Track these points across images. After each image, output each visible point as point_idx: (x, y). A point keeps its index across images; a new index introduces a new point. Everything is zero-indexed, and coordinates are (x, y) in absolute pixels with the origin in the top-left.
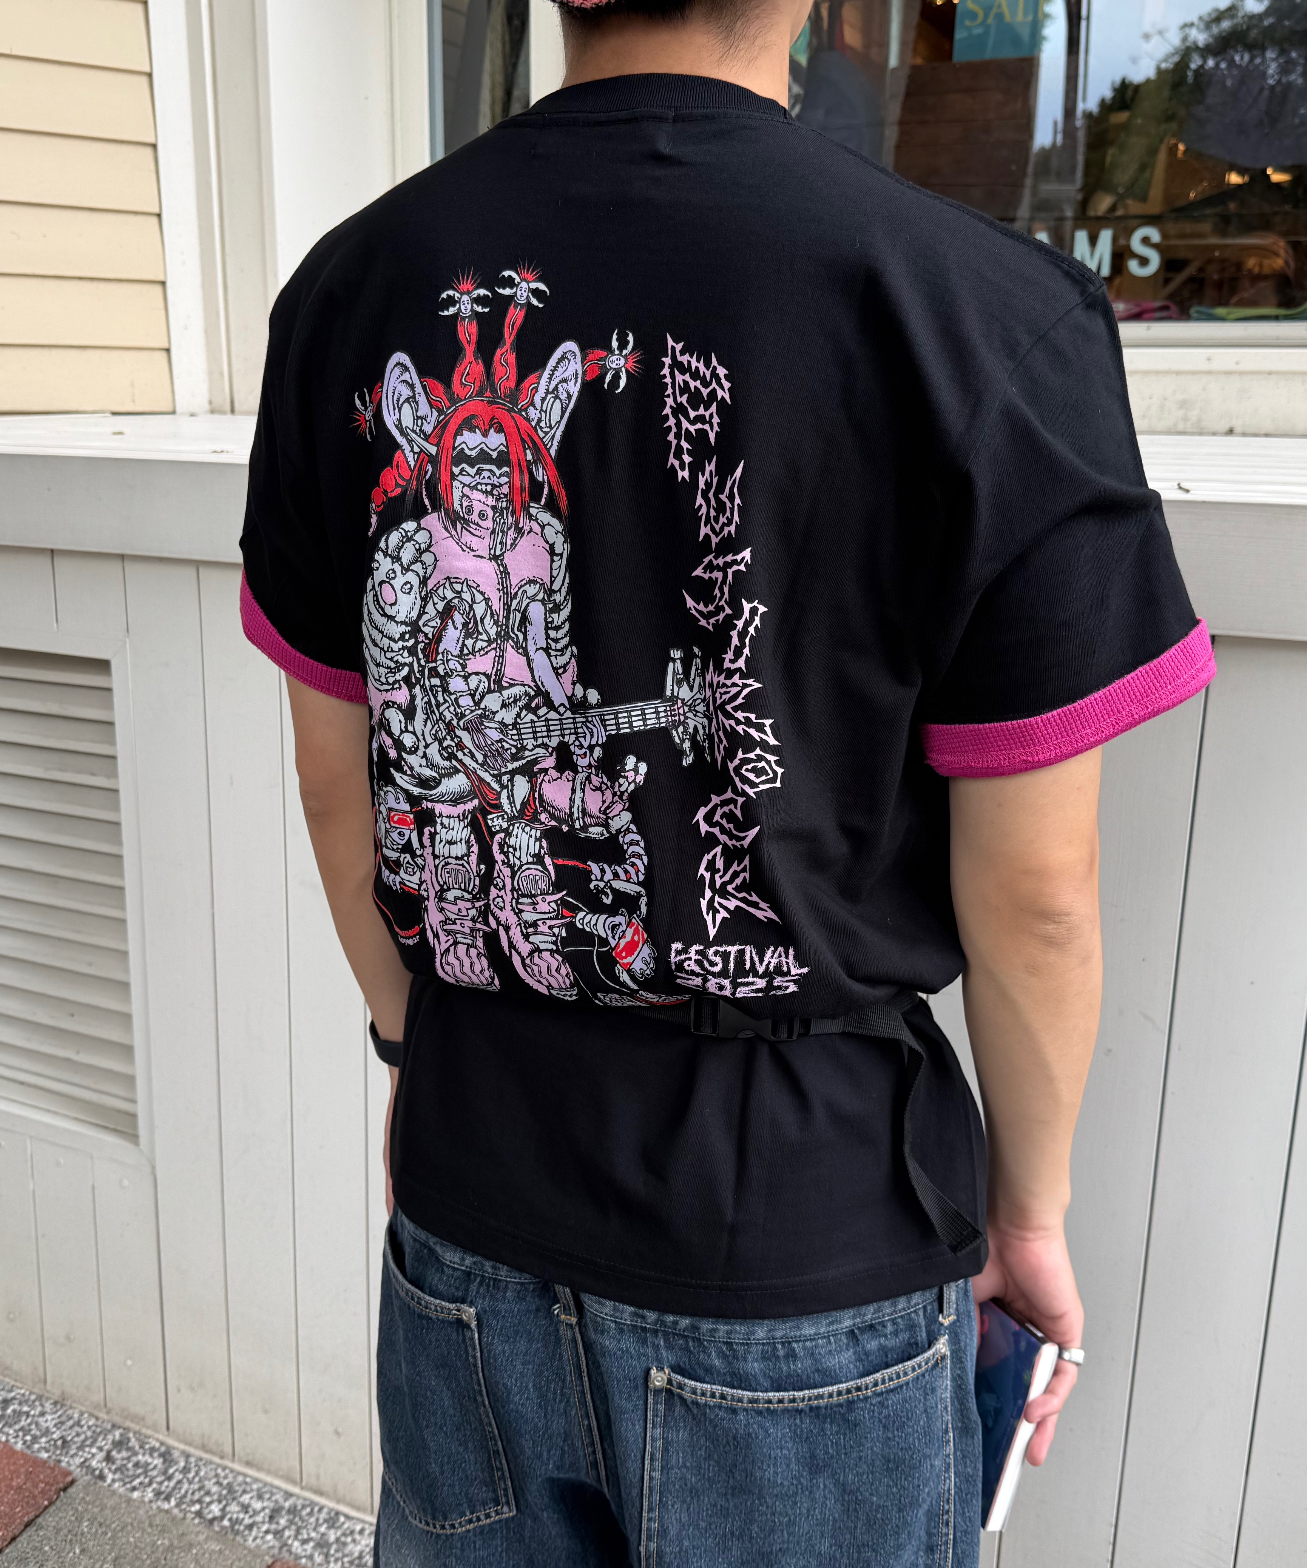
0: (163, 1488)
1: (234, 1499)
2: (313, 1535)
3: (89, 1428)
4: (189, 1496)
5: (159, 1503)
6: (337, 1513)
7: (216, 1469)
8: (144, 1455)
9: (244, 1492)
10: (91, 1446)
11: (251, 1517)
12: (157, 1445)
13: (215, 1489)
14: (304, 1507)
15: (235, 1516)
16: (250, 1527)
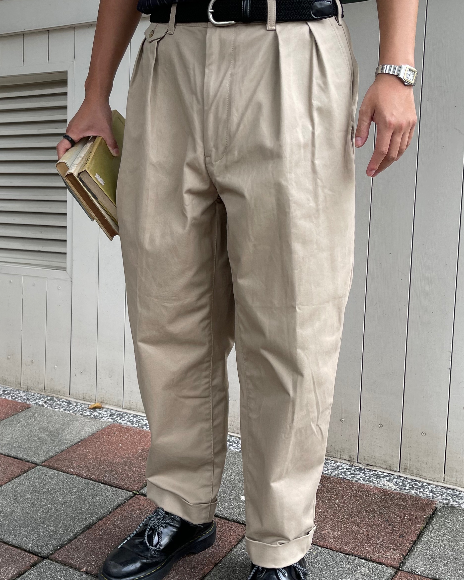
0: (67, 409)
2: (127, 419)
3: (38, 396)
4: (78, 411)
5: (65, 412)
8: (59, 402)
10: (39, 400)
11: (102, 415)
12: (65, 400)
14: (123, 414)
16: (102, 417)
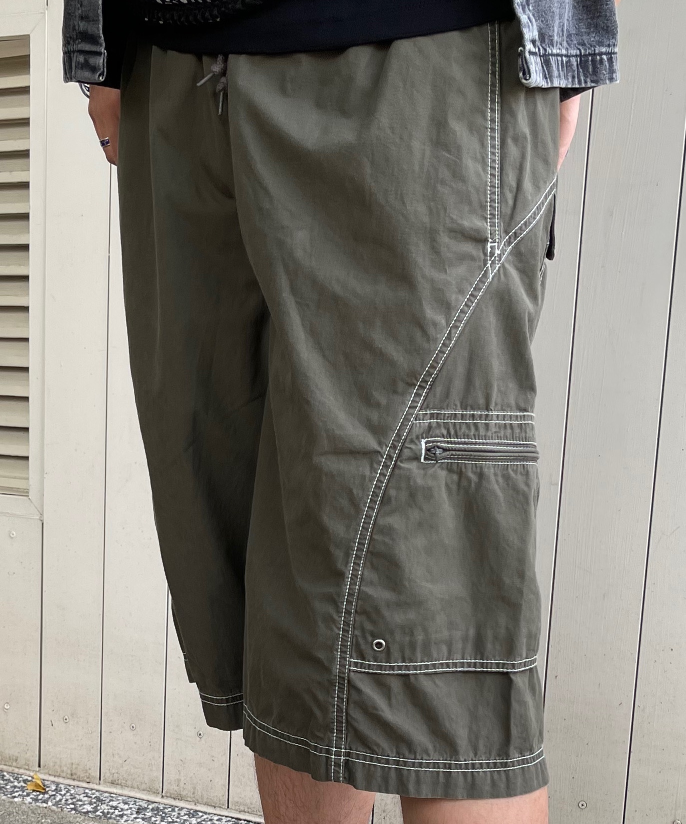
0: (40, 797)
1: (104, 803)
2: (178, 820)
4: (63, 801)
5: (38, 804)
6: (196, 811)
7: (84, 791)
8: (18, 783)
9: (111, 800)
11: (119, 812)
12: (30, 779)
13: (86, 799)
14: (165, 808)
15: (106, 811)
16: (121, 816)
